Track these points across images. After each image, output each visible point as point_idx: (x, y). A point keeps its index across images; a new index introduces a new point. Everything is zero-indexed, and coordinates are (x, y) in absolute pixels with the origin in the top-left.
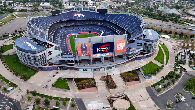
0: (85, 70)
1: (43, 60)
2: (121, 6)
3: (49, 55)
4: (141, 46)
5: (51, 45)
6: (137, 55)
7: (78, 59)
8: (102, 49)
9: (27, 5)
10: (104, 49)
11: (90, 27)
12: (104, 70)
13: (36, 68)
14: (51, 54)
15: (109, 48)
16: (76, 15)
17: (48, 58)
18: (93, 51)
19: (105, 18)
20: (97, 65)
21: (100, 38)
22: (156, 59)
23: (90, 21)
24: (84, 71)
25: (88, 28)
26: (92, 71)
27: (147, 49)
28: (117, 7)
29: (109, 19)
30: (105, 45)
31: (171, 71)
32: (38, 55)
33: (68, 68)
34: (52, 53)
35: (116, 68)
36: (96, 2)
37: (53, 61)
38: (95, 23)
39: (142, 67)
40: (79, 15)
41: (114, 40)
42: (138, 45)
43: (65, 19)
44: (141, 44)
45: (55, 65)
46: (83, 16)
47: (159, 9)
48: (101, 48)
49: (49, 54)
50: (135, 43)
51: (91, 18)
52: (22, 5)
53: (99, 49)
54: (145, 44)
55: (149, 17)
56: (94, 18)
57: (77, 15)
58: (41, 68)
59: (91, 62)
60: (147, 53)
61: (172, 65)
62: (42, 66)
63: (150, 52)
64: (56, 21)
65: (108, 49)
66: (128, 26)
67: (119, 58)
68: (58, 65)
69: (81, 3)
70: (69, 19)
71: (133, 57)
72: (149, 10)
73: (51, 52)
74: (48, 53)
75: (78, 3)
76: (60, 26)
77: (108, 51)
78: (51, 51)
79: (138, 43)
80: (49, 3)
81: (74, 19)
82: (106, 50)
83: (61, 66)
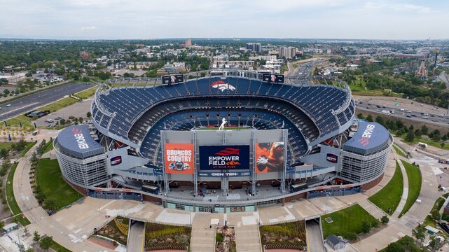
0: (180, 207)
1: (98, 174)
2: (341, 71)
3: (112, 165)
4: (336, 162)
5: (121, 143)
6: (322, 183)
7: (166, 179)
8: (220, 161)
9: (138, 67)
10: (225, 161)
11: (244, 113)
12: (225, 212)
13: (82, 189)
14: (118, 163)
15: (237, 158)
16: (216, 86)
17: (110, 170)
18: (199, 164)
19: (280, 94)
20: (211, 198)
21: (219, 134)
22: (373, 200)
23: (244, 99)
24: (177, 208)
25: (240, 115)
26: (195, 211)
27: (349, 171)
28: (332, 73)
29: (287, 96)
30: (228, 152)
31: (406, 237)
32: (85, 162)
33: (145, 198)
34: (121, 162)
35: (255, 210)
36: (286, 62)
37: (118, 179)
38: (257, 105)
39: (324, 217)
40: (223, 87)
41: (252, 140)
42: (329, 158)
43: (189, 94)
44: (336, 157)
45: (120, 187)
46: (232, 88)
47: (438, 80)
48: (219, 158)
49: (113, 162)
50: (323, 155)
51: (248, 93)
52: (130, 67)
53: (213, 160)
54: (346, 158)
55: (404, 97)
56: (257, 93)
57: (220, 85)
58: (92, 191)
59: (196, 188)
60: (351, 181)
61: (418, 220)
62: (93, 187)
63: (357, 178)
64: (171, 96)
65: (235, 161)
66: (320, 114)
67: (272, 188)
68: (127, 188)
69: (250, 63)
70: (199, 94)
71: (306, 187)
72: (412, 80)
73: (117, 160)
74: (112, 160)
75: (244, 63)
76: (178, 108)
77: (236, 165)
78: (120, 157)
79: (329, 155)
80: (184, 63)
81: (211, 94)
82: (231, 163)
83: (132, 191)
